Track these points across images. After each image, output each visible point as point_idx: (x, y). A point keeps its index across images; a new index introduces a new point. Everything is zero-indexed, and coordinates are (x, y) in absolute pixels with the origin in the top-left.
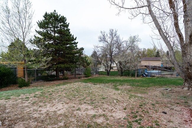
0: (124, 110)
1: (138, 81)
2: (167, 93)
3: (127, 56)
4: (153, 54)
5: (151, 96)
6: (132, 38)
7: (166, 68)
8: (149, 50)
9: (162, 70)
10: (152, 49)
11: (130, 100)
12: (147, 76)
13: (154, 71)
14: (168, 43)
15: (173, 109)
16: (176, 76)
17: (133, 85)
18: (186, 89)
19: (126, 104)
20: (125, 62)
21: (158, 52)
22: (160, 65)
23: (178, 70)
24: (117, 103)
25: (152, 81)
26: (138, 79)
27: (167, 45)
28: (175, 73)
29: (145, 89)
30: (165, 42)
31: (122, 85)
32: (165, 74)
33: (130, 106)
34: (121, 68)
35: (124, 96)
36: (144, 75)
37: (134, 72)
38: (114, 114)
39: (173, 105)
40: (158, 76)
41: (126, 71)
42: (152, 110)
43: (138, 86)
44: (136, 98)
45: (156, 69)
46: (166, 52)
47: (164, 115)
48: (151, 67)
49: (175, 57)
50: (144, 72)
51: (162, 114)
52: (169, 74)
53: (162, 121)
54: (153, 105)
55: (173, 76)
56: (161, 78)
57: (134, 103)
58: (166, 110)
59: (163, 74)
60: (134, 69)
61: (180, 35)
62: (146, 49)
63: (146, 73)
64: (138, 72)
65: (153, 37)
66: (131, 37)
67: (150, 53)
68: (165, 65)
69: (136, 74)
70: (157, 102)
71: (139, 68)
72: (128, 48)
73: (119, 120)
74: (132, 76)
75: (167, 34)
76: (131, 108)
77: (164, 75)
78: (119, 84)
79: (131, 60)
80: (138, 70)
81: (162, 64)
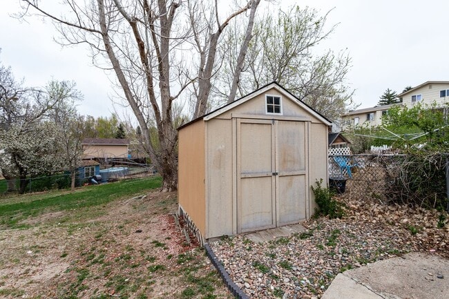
0: (63, 259)
1: (82, 196)
2: (141, 204)
3: (43, 132)
4: (112, 131)
5: (114, 216)
6: (57, 86)
7: (137, 160)
8: (101, 121)
9: (130, 165)
10: (109, 120)
11: (72, 236)
12: (99, 181)
13: (116, 169)
14: (139, 115)
15: (149, 223)
16: (153, 174)
17: (69, 207)
18: (165, 190)
19: (63, 247)
20: (37, 150)
21: (121, 129)
22: (127, 156)
23: (155, 162)
24: (37, 254)
25: (113, 190)
26: (79, 191)
27: (138, 119)
28: (151, 169)
29: (101, 207)
30: (135, 113)
31: (35, 214)
32: (136, 172)
33: (76, 246)
34: (21, 169)
35: (53, 234)
36: (93, 180)
37: (66, 177)
38: (36, 277)
39: (149, 218)
40: (123, 177)
41: (39, 178)
42: (120, 234)
43: (83, 205)
44: (86, 228)
45: (119, 164)
46: (135, 127)
47: (138, 234)
48: (109, 160)
49: (150, 141)
50: (93, 173)
51: (135, 234)
52: (142, 173)
53: (137, 242)
54: (121, 227)
55: (149, 175)
56: (129, 181)
57: (84, 238)
58: (140, 227)
59: (132, 172)
60: (66, 167)
61: (156, 108)
62: (96, 119)
63: (98, 176)
64: (77, 175)
65: (114, 99)
66: (53, 83)
67: (104, 128)
68: (136, 156)
69: (73, 180)
70: (127, 222)
71: (80, 164)
72: (44, 111)
73: (56, 280)
74: (60, 188)
75: (137, 99)
76: (78, 249)
77: (134, 174)
78: (24, 214)
79: (55, 143)
80: (77, 170)
81: (130, 153)
